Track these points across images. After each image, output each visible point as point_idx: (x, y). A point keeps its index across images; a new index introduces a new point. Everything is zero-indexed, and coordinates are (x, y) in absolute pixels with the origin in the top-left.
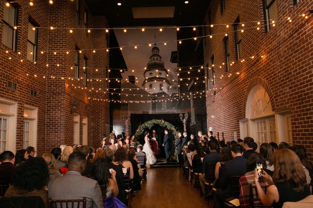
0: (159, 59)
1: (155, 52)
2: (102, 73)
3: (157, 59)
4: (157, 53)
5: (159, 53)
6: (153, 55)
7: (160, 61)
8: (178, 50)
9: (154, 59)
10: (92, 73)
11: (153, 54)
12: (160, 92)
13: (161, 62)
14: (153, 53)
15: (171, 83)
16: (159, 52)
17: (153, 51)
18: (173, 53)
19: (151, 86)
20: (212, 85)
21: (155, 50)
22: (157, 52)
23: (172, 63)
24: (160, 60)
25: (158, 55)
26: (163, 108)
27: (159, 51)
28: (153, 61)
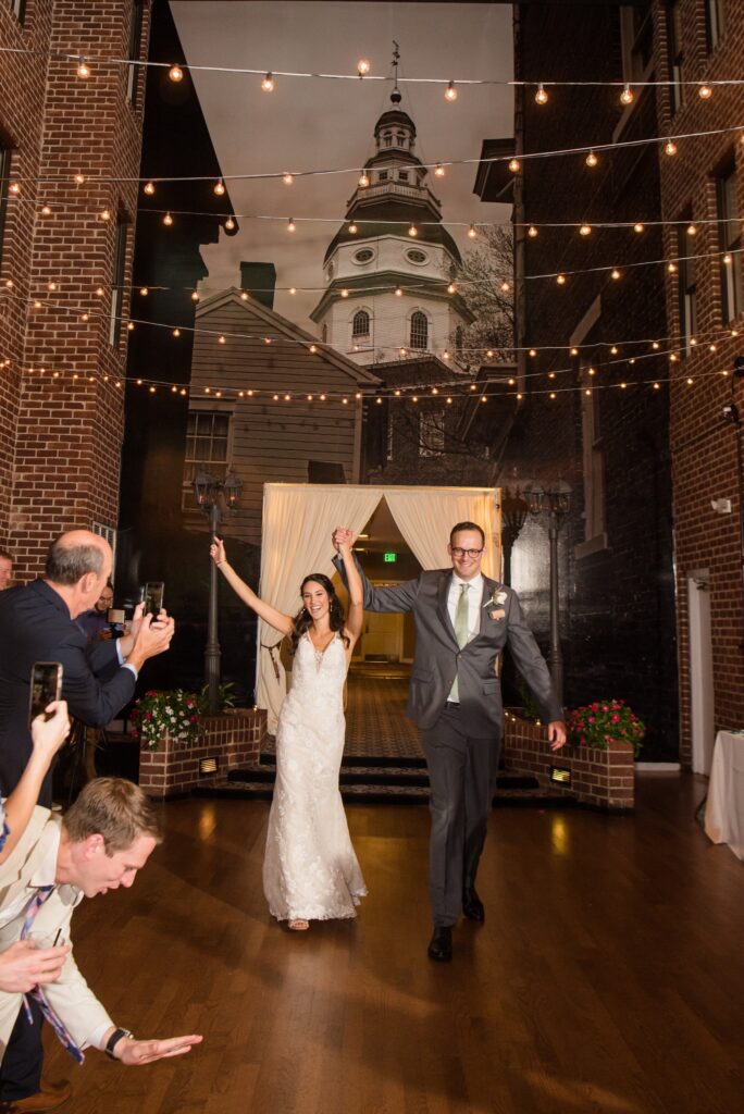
0: (412, 180)
1: (394, 140)
2: (96, 231)
3: (403, 175)
4: (405, 146)
5: (411, 145)
6: (382, 157)
7: (418, 186)
8: (517, 131)
9: (383, 175)
10: (35, 229)
11: (384, 147)
12: (414, 356)
13: (424, 195)
14: (378, 145)
15: (476, 313)
16: (416, 140)
17: (382, 134)
18: (490, 147)
19: (361, 325)
20: (716, 323)
21: (394, 130)
22: (401, 140)
23: (483, 200)
24: (418, 181)
25: (408, 157)
26: (426, 447)
27: (413, 135)
28: (377, 185)
